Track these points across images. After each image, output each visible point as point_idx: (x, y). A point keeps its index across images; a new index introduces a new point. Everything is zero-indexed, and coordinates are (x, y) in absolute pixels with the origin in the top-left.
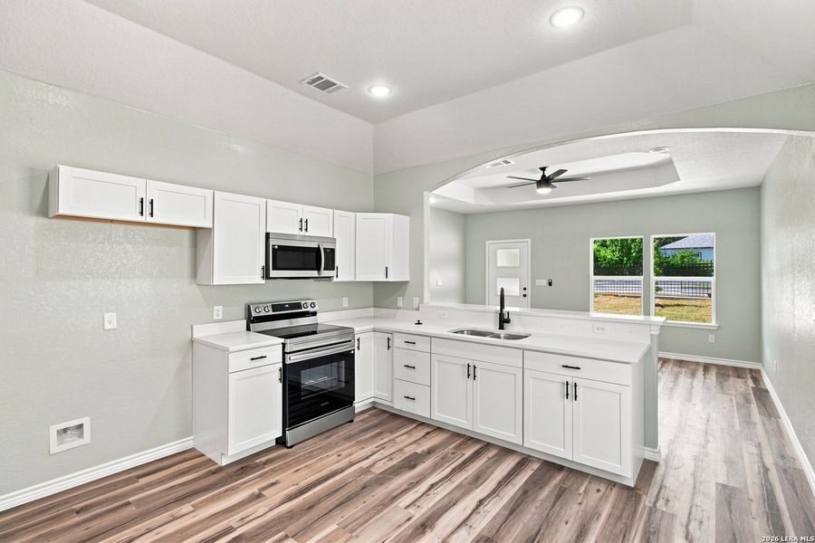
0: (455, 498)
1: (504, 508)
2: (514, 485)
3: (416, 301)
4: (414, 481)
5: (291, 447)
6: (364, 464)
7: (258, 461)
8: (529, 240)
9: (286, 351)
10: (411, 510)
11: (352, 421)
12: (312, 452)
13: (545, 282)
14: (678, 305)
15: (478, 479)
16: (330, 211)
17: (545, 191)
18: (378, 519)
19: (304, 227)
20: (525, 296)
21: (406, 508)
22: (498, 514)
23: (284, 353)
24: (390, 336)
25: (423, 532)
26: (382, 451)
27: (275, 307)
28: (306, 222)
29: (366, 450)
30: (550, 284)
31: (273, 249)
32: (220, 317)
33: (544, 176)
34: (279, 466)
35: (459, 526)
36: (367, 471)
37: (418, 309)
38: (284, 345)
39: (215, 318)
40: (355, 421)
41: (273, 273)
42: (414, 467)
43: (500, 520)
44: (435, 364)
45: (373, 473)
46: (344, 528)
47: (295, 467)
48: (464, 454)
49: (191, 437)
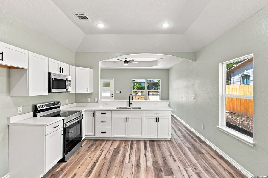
0: (138, 156)
1: (151, 153)
2: (148, 148)
3: (96, 99)
4: (123, 155)
5: (67, 161)
6: (103, 156)
7: (57, 171)
8: (114, 79)
9: (64, 122)
10: (131, 163)
11: (82, 146)
12: (78, 160)
13: (118, 92)
14: (142, 98)
15: (139, 149)
16: (68, 65)
17: (126, 65)
18: (124, 169)
19: (62, 71)
20: (112, 97)
21: (129, 163)
22: (152, 155)
23: (64, 123)
24: (94, 112)
25: (139, 167)
26: (104, 152)
27: (47, 105)
28: (62, 69)
29: (98, 152)
30: (120, 93)
31: (53, 80)
32: (21, 112)
33: (126, 60)
34: (70, 168)
35: (146, 162)
36: (105, 158)
37: (97, 102)
38: (63, 120)
39: (19, 112)
40: (83, 145)
41: (53, 90)
42: (119, 152)
43: (153, 156)
44: (113, 120)
45: (108, 158)
46: (117, 175)
47: (77, 166)
48: (129, 145)
49: (9, 174)
